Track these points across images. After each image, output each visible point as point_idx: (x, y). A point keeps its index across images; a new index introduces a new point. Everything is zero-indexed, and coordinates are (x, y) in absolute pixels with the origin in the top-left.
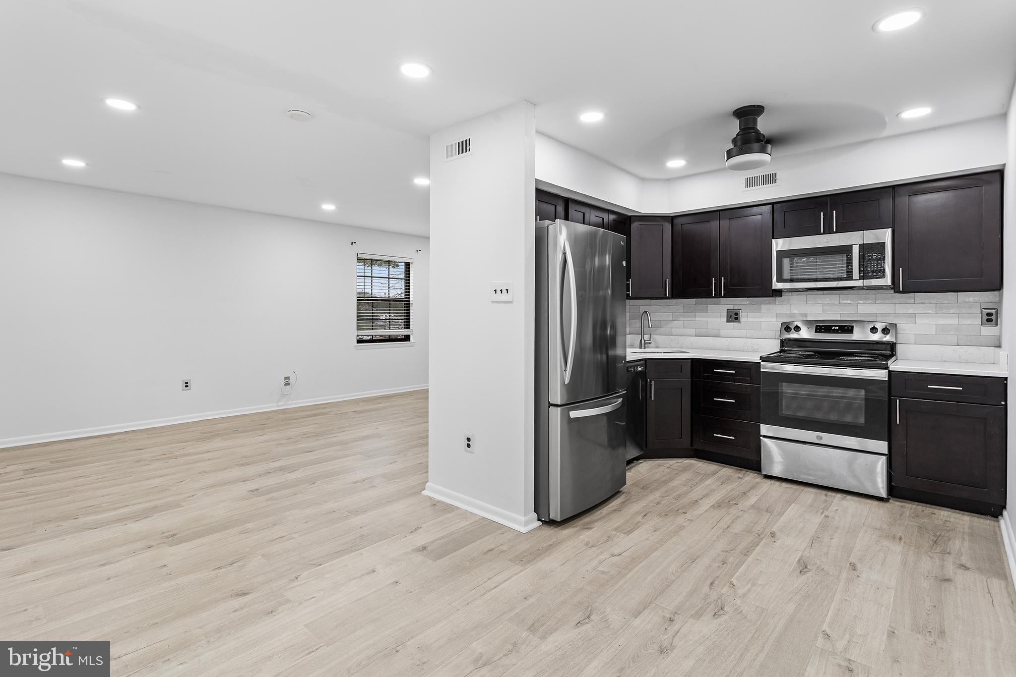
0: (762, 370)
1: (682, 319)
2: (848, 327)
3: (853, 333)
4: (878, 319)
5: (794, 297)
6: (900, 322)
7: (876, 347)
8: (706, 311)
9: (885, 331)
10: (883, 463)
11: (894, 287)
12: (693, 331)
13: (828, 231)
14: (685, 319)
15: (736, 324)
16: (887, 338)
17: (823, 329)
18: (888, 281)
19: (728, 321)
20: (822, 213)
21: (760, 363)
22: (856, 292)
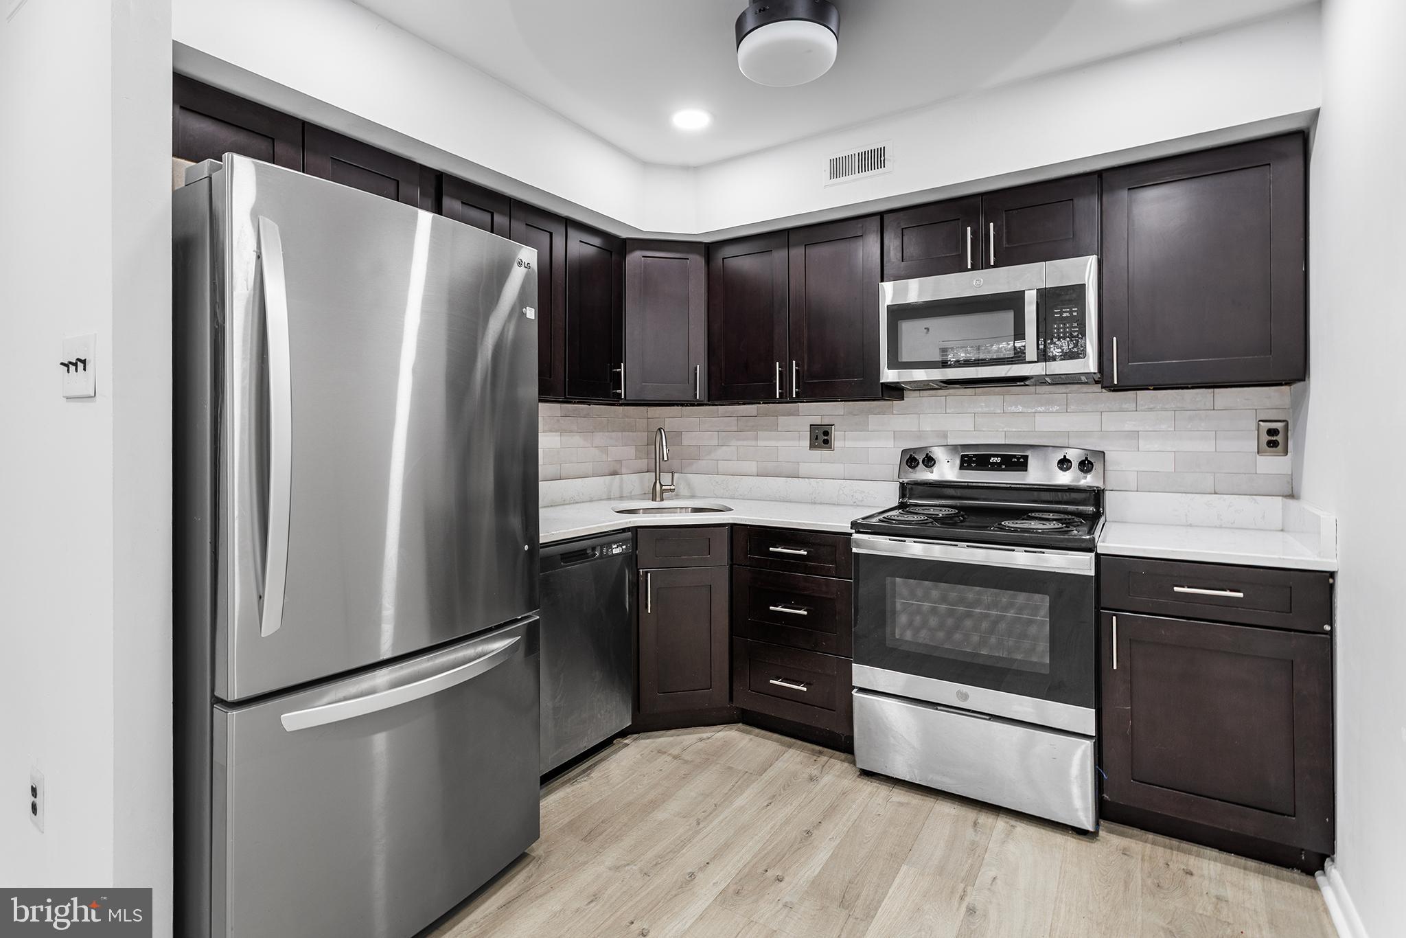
0: (854, 550)
1: (733, 443)
2: (1018, 459)
3: (1026, 470)
4: (1072, 442)
5: (927, 399)
6: (1111, 448)
7: (1066, 496)
8: (774, 428)
9: (1086, 466)
10: (1084, 753)
11: (1102, 379)
12: (752, 466)
13: (981, 263)
14: (739, 443)
15: (825, 453)
16: (1088, 481)
17: (974, 462)
18: (1090, 364)
19: (812, 447)
20: (969, 228)
21: (851, 534)
22: (1032, 389)
